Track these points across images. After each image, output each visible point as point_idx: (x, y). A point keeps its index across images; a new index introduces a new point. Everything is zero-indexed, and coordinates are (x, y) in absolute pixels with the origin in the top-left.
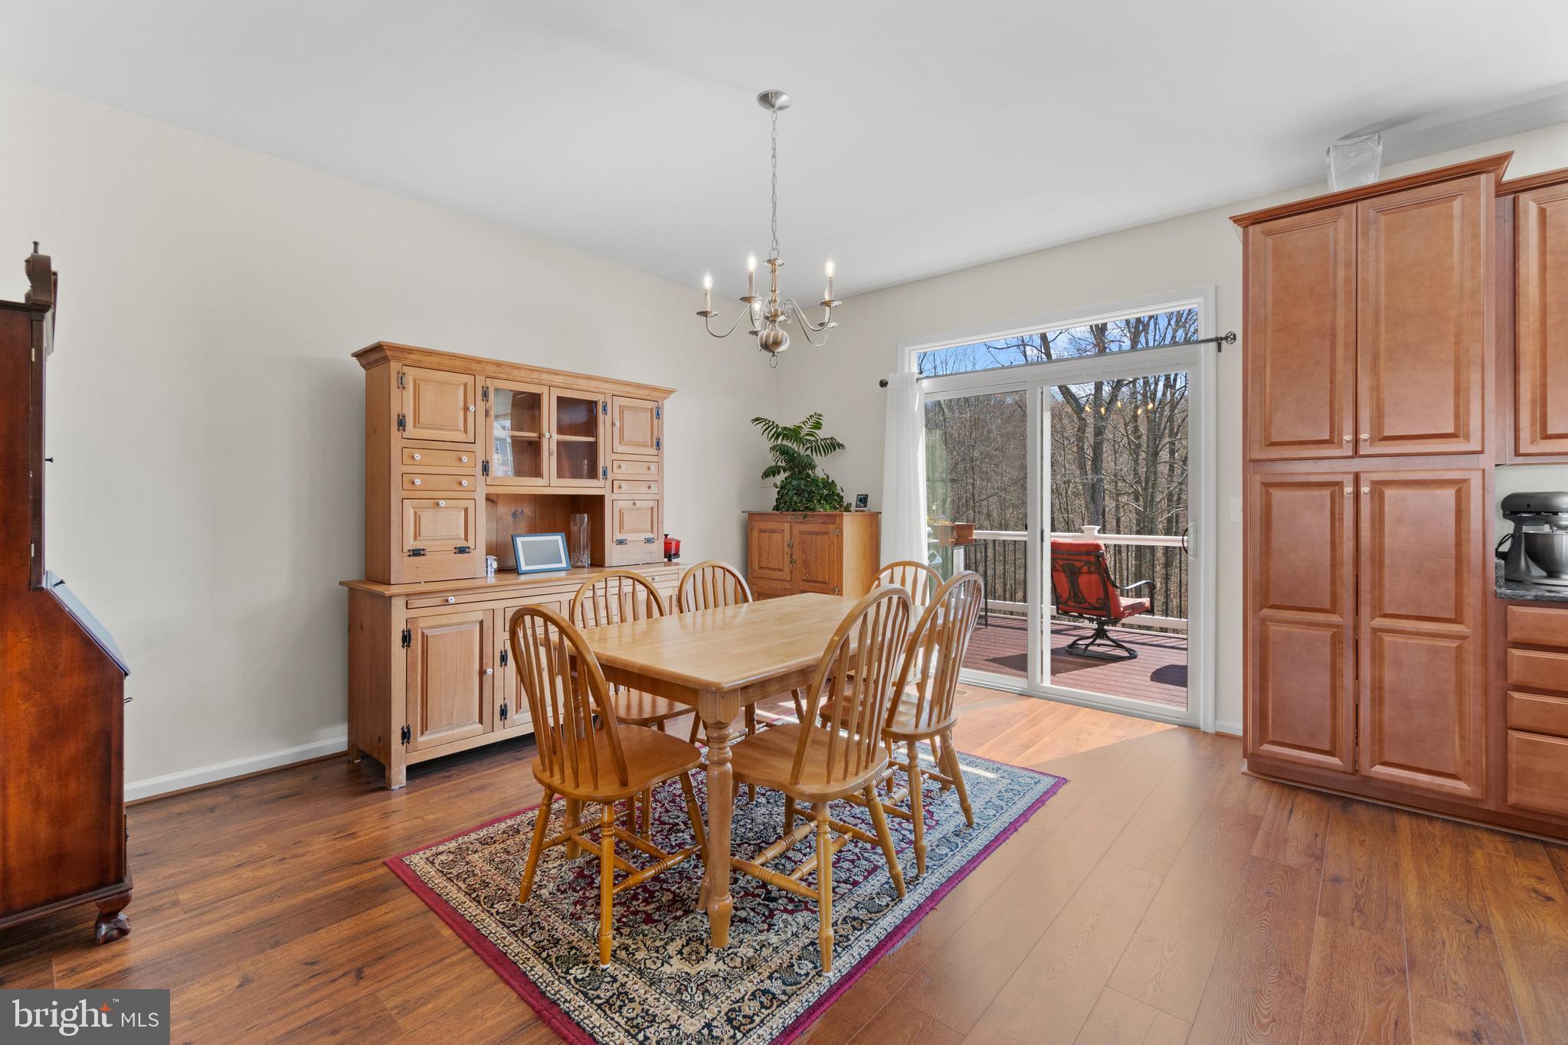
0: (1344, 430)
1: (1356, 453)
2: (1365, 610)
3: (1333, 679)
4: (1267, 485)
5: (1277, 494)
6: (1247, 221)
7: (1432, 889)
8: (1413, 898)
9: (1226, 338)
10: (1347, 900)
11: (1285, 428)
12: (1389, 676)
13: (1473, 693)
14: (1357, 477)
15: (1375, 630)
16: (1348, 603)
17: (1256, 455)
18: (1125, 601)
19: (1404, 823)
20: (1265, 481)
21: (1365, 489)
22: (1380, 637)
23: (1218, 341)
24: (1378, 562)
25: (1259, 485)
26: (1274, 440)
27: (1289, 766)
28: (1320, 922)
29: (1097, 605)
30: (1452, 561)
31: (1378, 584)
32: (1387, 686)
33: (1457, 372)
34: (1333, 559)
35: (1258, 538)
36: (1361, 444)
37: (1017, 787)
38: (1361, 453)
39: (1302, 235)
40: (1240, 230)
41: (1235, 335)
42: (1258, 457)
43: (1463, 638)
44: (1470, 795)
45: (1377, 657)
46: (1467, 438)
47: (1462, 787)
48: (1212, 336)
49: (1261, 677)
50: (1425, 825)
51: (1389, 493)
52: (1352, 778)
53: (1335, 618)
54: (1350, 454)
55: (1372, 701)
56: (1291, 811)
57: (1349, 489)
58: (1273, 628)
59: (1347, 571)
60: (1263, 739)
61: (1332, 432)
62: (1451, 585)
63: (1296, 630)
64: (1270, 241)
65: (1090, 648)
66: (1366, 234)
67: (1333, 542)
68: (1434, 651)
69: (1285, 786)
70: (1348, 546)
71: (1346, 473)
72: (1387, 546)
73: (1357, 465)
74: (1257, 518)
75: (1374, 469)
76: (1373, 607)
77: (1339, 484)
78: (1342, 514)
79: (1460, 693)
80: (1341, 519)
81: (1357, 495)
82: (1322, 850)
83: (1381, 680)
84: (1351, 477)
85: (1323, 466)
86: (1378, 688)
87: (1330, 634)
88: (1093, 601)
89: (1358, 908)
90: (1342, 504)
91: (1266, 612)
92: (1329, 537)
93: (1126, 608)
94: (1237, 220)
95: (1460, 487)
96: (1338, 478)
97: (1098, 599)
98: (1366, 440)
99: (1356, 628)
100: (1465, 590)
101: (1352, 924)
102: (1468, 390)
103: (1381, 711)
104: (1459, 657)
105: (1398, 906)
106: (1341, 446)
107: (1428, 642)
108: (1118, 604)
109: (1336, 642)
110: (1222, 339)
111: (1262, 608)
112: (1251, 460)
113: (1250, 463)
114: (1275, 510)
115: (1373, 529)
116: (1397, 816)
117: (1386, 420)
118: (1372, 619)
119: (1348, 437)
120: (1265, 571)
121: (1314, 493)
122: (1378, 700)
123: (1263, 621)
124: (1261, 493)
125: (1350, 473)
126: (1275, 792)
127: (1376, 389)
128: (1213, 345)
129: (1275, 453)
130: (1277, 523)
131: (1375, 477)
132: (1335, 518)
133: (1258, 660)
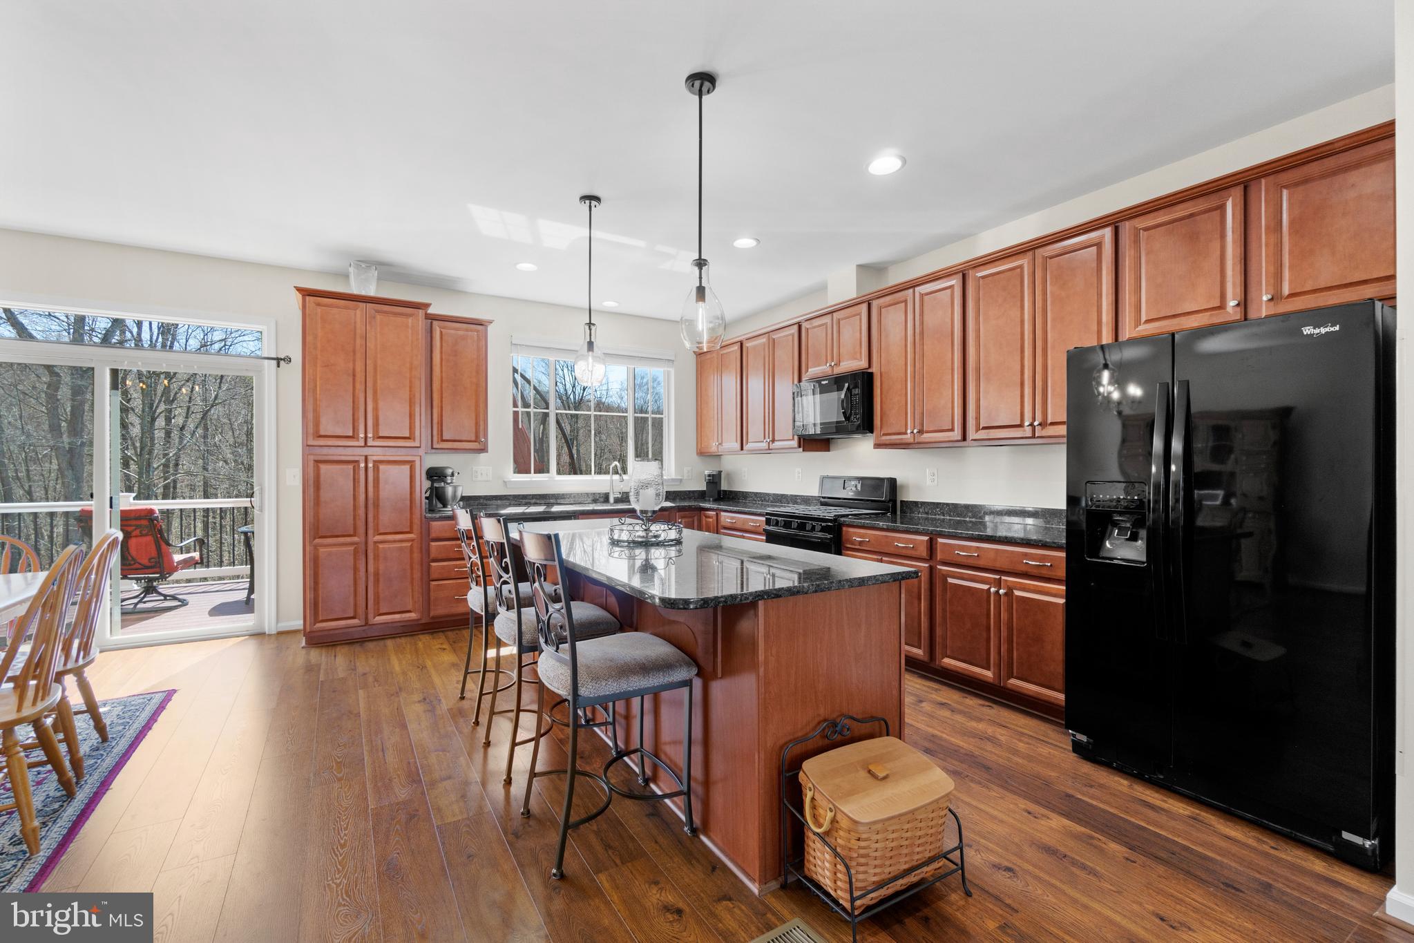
0: (360, 432)
1: (366, 445)
2: (371, 532)
3: (355, 574)
4: (317, 462)
5: (323, 467)
6: (306, 293)
7: (404, 662)
8: (397, 668)
9: (284, 360)
10: (371, 679)
11: (327, 427)
12: (381, 567)
13: (417, 567)
14: (366, 457)
15: (375, 543)
16: (361, 530)
17: (311, 442)
18: (177, 558)
19: (390, 643)
20: (316, 459)
21: (370, 465)
22: (378, 547)
23: (278, 360)
24: (377, 505)
25: (312, 462)
26: (322, 433)
27: (331, 632)
28: (361, 692)
29: (150, 564)
30: (408, 502)
31: (376, 517)
32: (381, 572)
33: (410, 406)
34: (355, 506)
35: (312, 495)
36: (369, 440)
37: (133, 708)
38: (369, 445)
39: (339, 312)
40: (300, 296)
41: (290, 359)
42: (312, 444)
43: (412, 540)
44: (416, 618)
45: (376, 557)
46: (414, 440)
47: (413, 615)
48: (274, 356)
49: (314, 582)
50: (398, 640)
51: (382, 467)
52: (364, 628)
53: (356, 539)
54: (363, 445)
55: (374, 581)
56: (335, 656)
57: (362, 465)
58: (322, 550)
59: (361, 512)
60: (316, 621)
61: (354, 431)
62: (408, 514)
63: (334, 549)
64: (319, 310)
65: (139, 606)
66: (370, 323)
67: (354, 495)
68: (401, 549)
69: (328, 646)
70: (362, 497)
71: (360, 456)
72: (381, 497)
73: (366, 451)
74: (311, 482)
75: (375, 454)
76: (374, 530)
77: (357, 462)
78: (359, 479)
79: (412, 569)
80: (359, 482)
81: (366, 467)
82: (355, 666)
83: (378, 569)
84: (363, 458)
85: (349, 451)
86: (377, 574)
87: (353, 548)
88: (145, 561)
89: (376, 680)
90: (359, 473)
91: (317, 541)
92: (352, 493)
93: (179, 563)
94: (299, 290)
95: (411, 464)
96: (356, 458)
97: (150, 559)
98: (370, 438)
99: (366, 543)
100: (414, 516)
101: (375, 687)
102: (415, 415)
103: (378, 587)
104: (411, 551)
105: (392, 673)
106: (358, 440)
107: (398, 545)
108: (172, 560)
109: (356, 552)
110: (281, 359)
111: (315, 538)
112: (308, 446)
113: (307, 446)
114: (322, 478)
115: (374, 487)
116: (386, 641)
117: (380, 427)
118: (374, 536)
119: (362, 435)
120: (316, 515)
121: (344, 467)
122: (377, 581)
123: (316, 547)
124: (314, 466)
125: (362, 456)
126: (324, 651)
127: (376, 409)
128: (274, 362)
129: (322, 442)
130: (323, 485)
131: (375, 458)
132: (355, 481)
133: (312, 572)
